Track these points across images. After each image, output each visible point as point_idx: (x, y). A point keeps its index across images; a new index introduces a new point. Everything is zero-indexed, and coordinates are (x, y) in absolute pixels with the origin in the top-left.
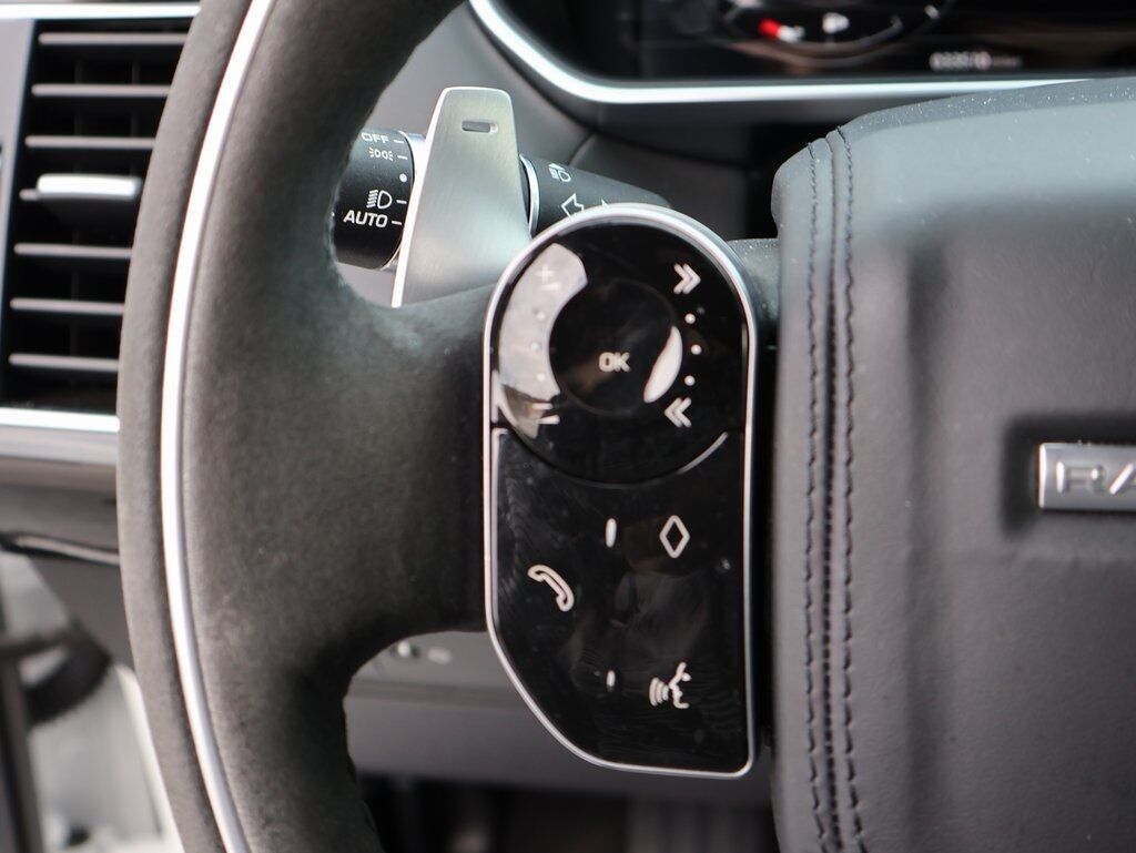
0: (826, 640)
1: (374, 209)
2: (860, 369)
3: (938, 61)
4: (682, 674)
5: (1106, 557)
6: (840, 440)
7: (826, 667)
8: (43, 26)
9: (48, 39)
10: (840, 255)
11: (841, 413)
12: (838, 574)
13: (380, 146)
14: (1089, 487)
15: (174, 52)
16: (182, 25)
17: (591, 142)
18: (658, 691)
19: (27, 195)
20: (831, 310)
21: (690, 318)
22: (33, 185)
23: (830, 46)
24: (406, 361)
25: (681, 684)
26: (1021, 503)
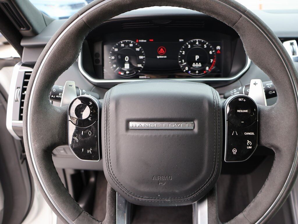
0: (107, 145)
1: (60, 95)
2: (110, 113)
3: (140, 77)
4: (91, 149)
5: (137, 134)
6: (108, 121)
7: (107, 148)
8: (26, 72)
9: (26, 74)
10: (108, 101)
11: (108, 118)
12: (108, 137)
13: (61, 88)
14: (135, 127)
15: (30, 76)
16: (31, 72)
17: (95, 87)
18: (88, 151)
19: (23, 94)
20: (107, 107)
21: (91, 108)
22: (24, 92)
23: (127, 75)
24: (58, 113)
25: (91, 150)
26: (127, 128)
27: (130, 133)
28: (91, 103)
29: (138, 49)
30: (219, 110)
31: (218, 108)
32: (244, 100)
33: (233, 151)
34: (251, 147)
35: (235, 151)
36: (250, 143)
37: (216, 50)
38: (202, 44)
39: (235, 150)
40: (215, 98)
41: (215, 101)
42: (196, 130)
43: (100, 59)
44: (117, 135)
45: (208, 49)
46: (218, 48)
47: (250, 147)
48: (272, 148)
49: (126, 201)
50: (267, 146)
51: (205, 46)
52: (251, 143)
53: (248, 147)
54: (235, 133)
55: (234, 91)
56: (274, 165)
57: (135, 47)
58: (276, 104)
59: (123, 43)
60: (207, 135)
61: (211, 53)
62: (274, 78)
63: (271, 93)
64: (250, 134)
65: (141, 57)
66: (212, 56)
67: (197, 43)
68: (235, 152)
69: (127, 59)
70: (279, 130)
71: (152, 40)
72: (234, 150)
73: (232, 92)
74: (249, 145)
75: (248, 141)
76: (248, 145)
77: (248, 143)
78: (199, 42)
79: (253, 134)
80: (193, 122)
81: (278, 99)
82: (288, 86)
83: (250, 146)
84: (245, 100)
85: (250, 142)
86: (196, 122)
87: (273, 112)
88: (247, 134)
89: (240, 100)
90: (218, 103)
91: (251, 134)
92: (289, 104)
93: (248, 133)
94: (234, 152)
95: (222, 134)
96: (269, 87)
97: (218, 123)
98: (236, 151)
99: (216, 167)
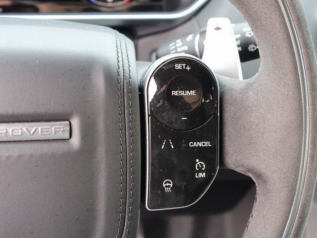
30: (130, 91)
31: (127, 87)
32: (186, 66)
33: (164, 185)
34: (204, 174)
35: (168, 184)
36: (202, 165)
39: (170, 183)
40: (121, 63)
41: (121, 70)
42: (76, 141)
47: (202, 175)
48: (250, 175)
50: (240, 170)
52: (204, 166)
53: (198, 175)
54: (168, 145)
55: (176, 44)
56: (254, 213)
58: (257, 74)
62: (251, 15)
63: (254, 48)
64: (201, 144)
68: (169, 186)
70: (263, 134)
72: (166, 183)
73: (173, 46)
74: (201, 171)
75: (197, 160)
76: (197, 169)
77: (197, 166)
80: (68, 122)
81: (261, 64)
82: (281, 35)
83: (203, 172)
84: (188, 68)
85: (202, 163)
86: (76, 122)
87: (251, 93)
88: (195, 144)
89: (178, 67)
90: (127, 75)
91: (204, 144)
92: (282, 75)
93: (198, 143)
94: (166, 186)
95: (139, 147)
96: (249, 36)
97: (130, 122)
98: (171, 185)
99: (126, 224)
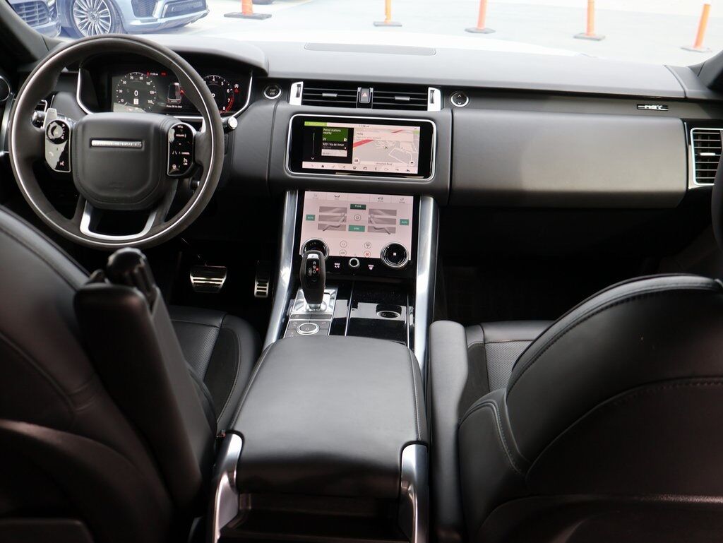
2: (78, 134)
5: (97, 150)
7: (76, 161)
11: (77, 138)
14: (96, 144)
20: (76, 129)
21: (63, 129)
24: (38, 132)
26: (91, 145)
27: (93, 149)
28: (64, 125)
29: (148, 83)
37: (234, 89)
38: (220, 81)
42: (143, 148)
43: (106, 91)
44: (83, 150)
45: (226, 87)
46: (237, 86)
47: (186, 164)
49: (94, 207)
51: (222, 84)
57: (145, 80)
59: (133, 75)
60: (151, 152)
61: (228, 91)
64: (186, 153)
65: (152, 92)
66: (229, 95)
67: (214, 80)
69: (136, 93)
71: (165, 74)
78: (216, 79)
79: (188, 153)
80: (141, 142)
86: (144, 143)
88: (184, 153)
90: (163, 129)
